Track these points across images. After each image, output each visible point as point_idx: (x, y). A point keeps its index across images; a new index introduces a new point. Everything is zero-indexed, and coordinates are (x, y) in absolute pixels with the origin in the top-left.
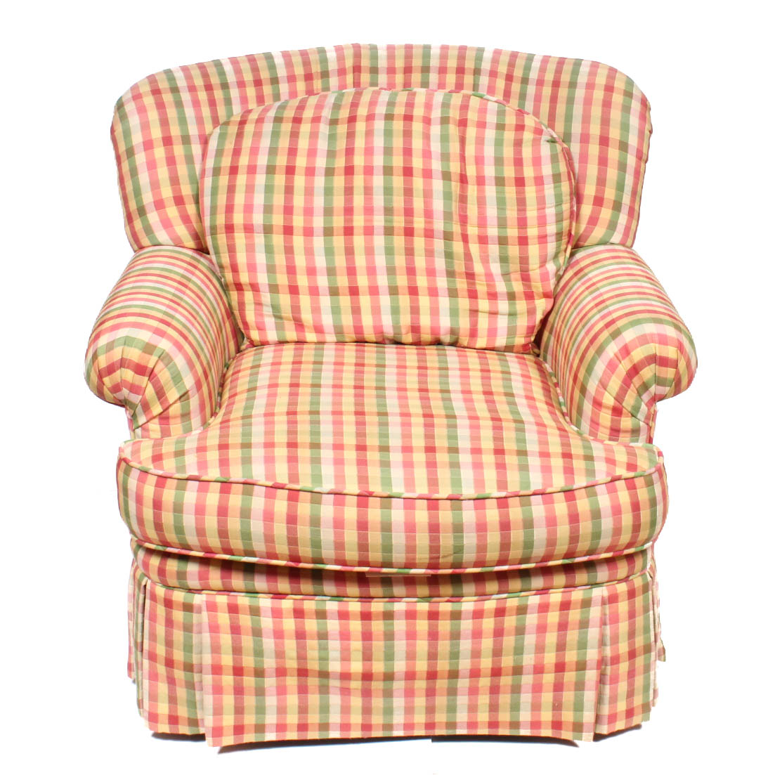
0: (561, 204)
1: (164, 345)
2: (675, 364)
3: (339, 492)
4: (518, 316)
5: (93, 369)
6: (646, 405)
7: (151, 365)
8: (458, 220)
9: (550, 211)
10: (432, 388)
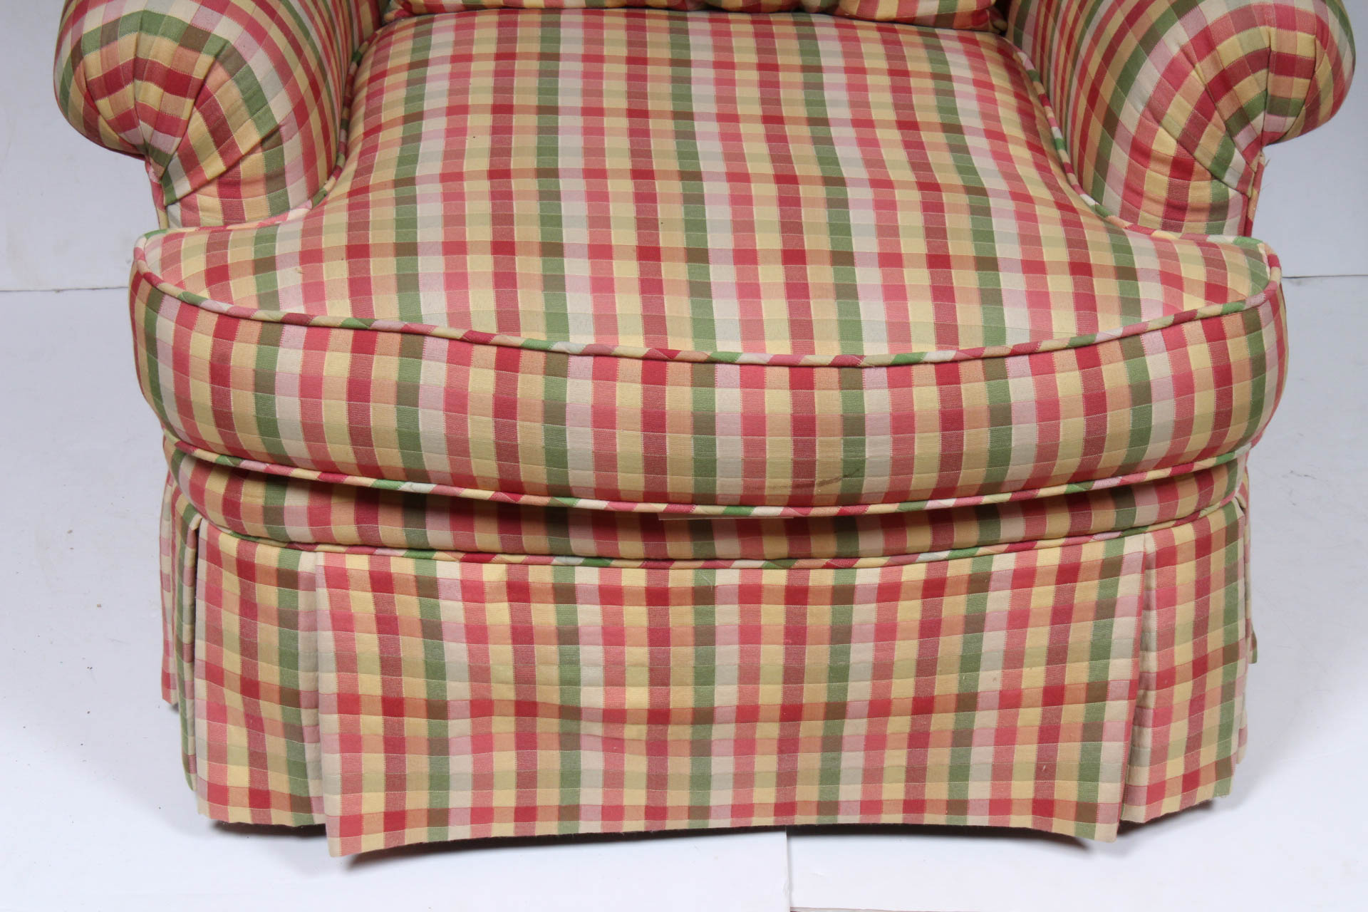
1: (226, 29)
2: (1308, 69)
3: (606, 351)
5: (73, 80)
6: (1243, 154)
7: (198, 74)
10: (790, 115)
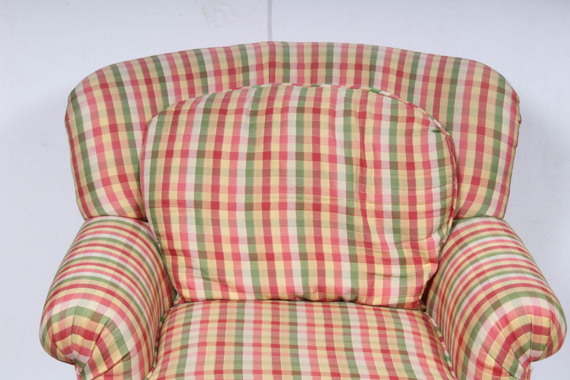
0: (445, 185)
1: (110, 313)
2: (548, 332)
4: (408, 278)
5: (47, 333)
6: (522, 366)
7: (98, 331)
8: (359, 198)
9: (436, 190)
10: (338, 347)
